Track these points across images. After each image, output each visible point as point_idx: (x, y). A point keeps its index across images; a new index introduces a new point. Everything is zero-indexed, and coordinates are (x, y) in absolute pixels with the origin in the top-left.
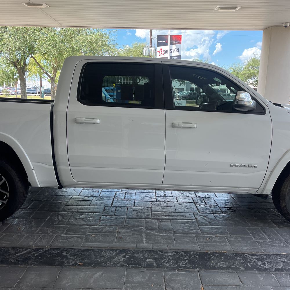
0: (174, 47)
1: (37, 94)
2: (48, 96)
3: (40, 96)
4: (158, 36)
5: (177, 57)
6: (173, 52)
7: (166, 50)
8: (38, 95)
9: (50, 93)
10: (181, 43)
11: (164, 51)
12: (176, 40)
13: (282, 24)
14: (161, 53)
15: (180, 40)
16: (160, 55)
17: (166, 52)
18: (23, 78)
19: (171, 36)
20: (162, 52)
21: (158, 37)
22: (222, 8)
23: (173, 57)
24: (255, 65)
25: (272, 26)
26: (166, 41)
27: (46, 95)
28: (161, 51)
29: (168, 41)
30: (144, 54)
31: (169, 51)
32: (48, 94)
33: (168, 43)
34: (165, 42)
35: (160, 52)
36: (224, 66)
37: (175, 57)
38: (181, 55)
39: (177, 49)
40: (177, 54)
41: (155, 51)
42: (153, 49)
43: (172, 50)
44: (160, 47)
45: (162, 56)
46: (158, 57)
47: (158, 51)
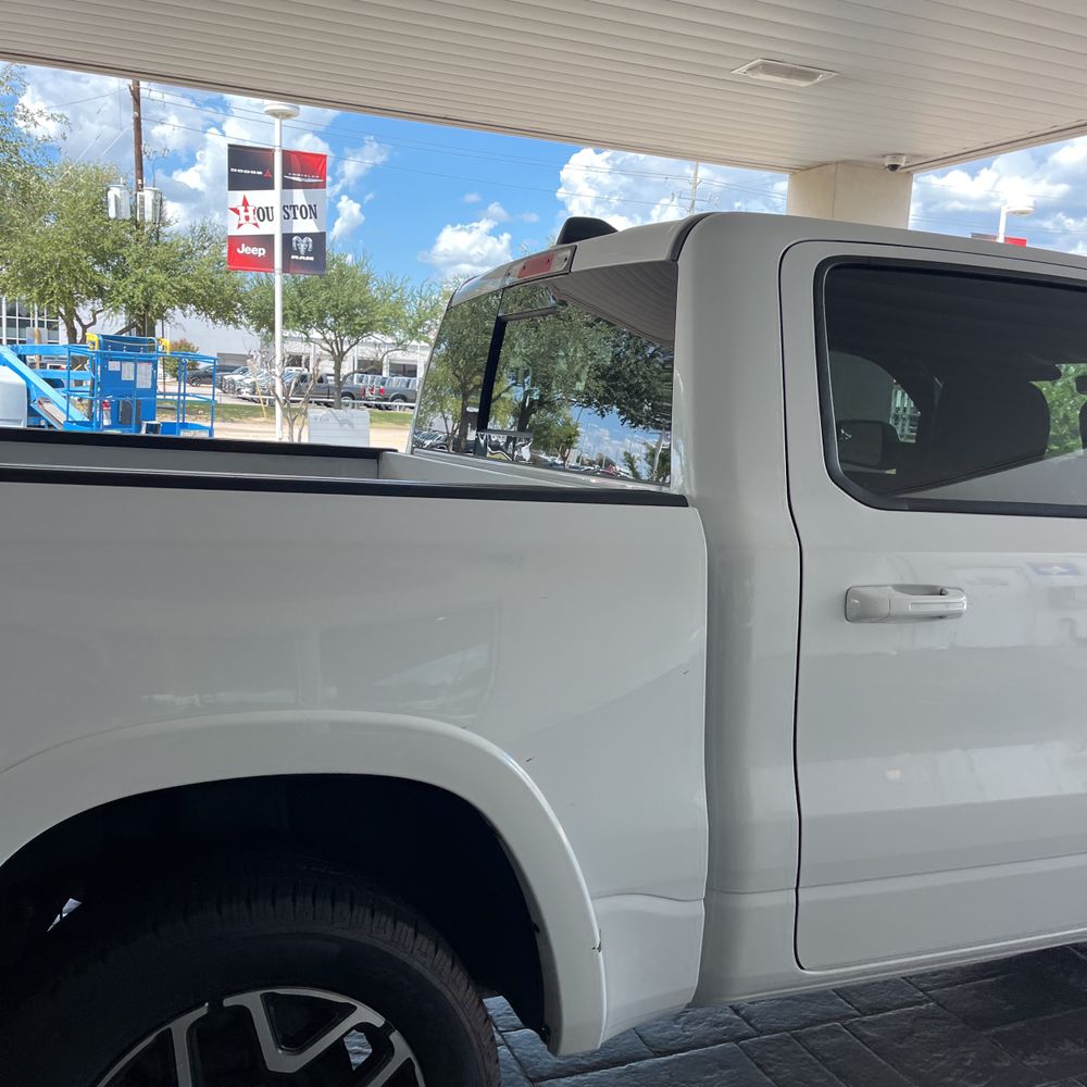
0: (299, 197)
4: (229, 145)
5: (310, 240)
6: (295, 218)
7: (267, 208)
10: (324, 187)
11: (257, 211)
12: (304, 172)
13: (880, 160)
14: (247, 218)
15: (322, 175)
16: (240, 225)
17: (264, 214)
19: (286, 155)
20: (250, 214)
21: (229, 151)
22: (771, 66)
23: (295, 238)
25: (837, 163)
26: (264, 173)
28: (246, 211)
29: (273, 173)
30: (112, 214)
31: (277, 213)
33: (273, 178)
34: (260, 173)
35: (243, 214)
37: (302, 238)
38: (324, 234)
39: (310, 206)
40: (309, 226)
41: (159, 204)
42: (148, 196)
43: (289, 211)
44: (240, 194)
45: (248, 230)
46: (233, 231)
47: (234, 207)
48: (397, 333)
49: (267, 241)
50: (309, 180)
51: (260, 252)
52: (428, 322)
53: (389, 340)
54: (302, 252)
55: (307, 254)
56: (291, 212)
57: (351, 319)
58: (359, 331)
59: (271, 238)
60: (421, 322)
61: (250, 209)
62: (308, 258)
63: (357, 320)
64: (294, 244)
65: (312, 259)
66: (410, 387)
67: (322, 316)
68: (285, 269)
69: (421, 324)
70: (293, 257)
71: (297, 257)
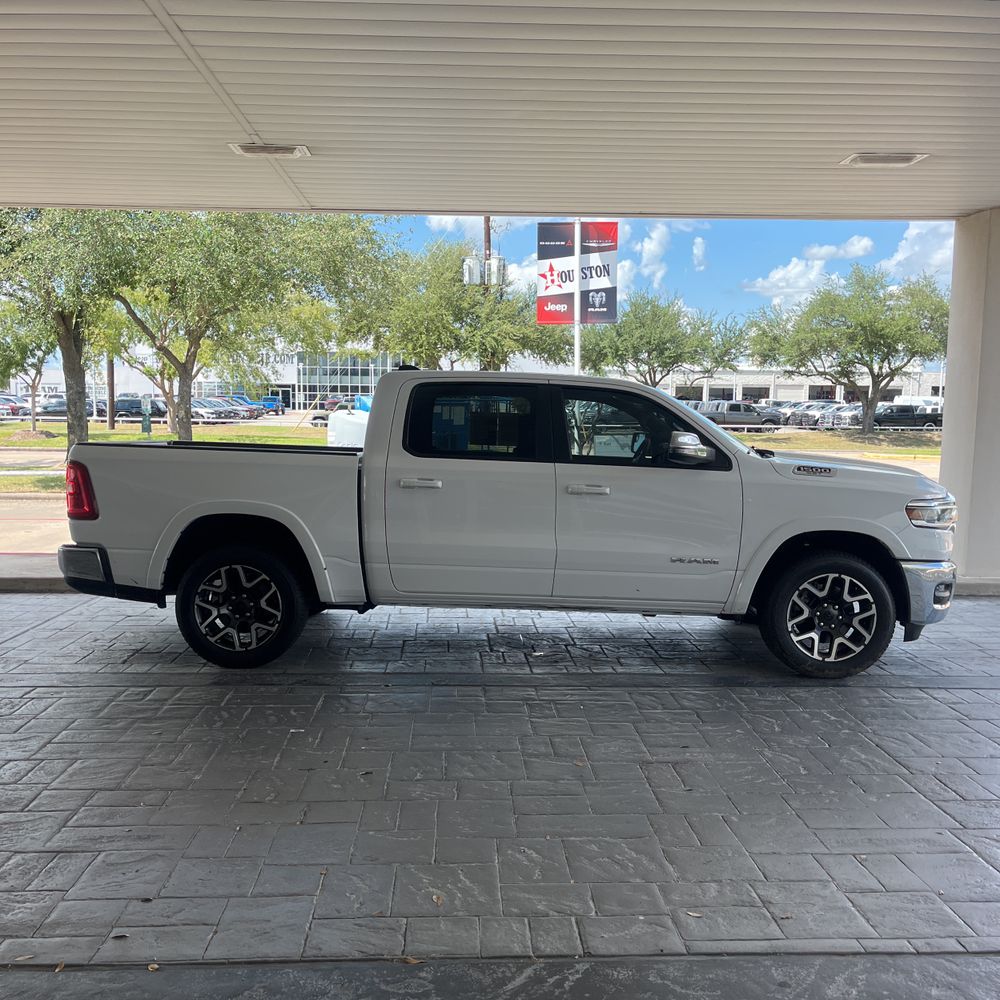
0: (595, 259)
1: (95, 417)
2: (132, 422)
3: (107, 424)
4: (539, 224)
5: (604, 294)
6: (592, 277)
7: (569, 271)
8: (97, 421)
9: (139, 414)
10: (616, 249)
11: (560, 275)
12: (600, 238)
14: (553, 281)
15: (614, 239)
16: (547, 288)
17: (566, 276)
18: (77, 366)
19: (584, 227)
20: (555, 277)
21: (539, 228)
22: (867, 157)
23: (591, 294)
24: (832, 311)
25: (991, 209)
26: (566, 242)
27: (124, 418)
28: (552, 275)
29: (573, 242)
30: (466, 279)
31: (577, 275)
32: (133, 415)
33: (573, 246)
34: (563, 243)
35: (549, 278)
36: (733, 315)
37: (597, 293)
38: (615, 288)
39: (604, 266)
40: (604, 282)
41: (502, 269)
42: (494, 263)
43: (586, 272)
44: (547, 262)
45: (554, 291)
46: (542, 293)
47: (542, 273)
48: (705, 363)
49: (568, 298)
50: (603, 245)
51: (562, 308)
52: (733, 351)
53: (698, 368)
54: (597, 305)
55: (601, 306)
56: (588, 273)
57: (661, 353)
58: (671, 363)
59: (571, 296)
60: (726, 351)
61: (555, 273)
62: (602, 309)
63: (667, 353)
64: (591, 299)
65: (605, 309)
66: (719, 410)
67: (636, 352)
68: (583, 320)
69: (727, 353)
70: (589, 310)
71: (593, 310)
